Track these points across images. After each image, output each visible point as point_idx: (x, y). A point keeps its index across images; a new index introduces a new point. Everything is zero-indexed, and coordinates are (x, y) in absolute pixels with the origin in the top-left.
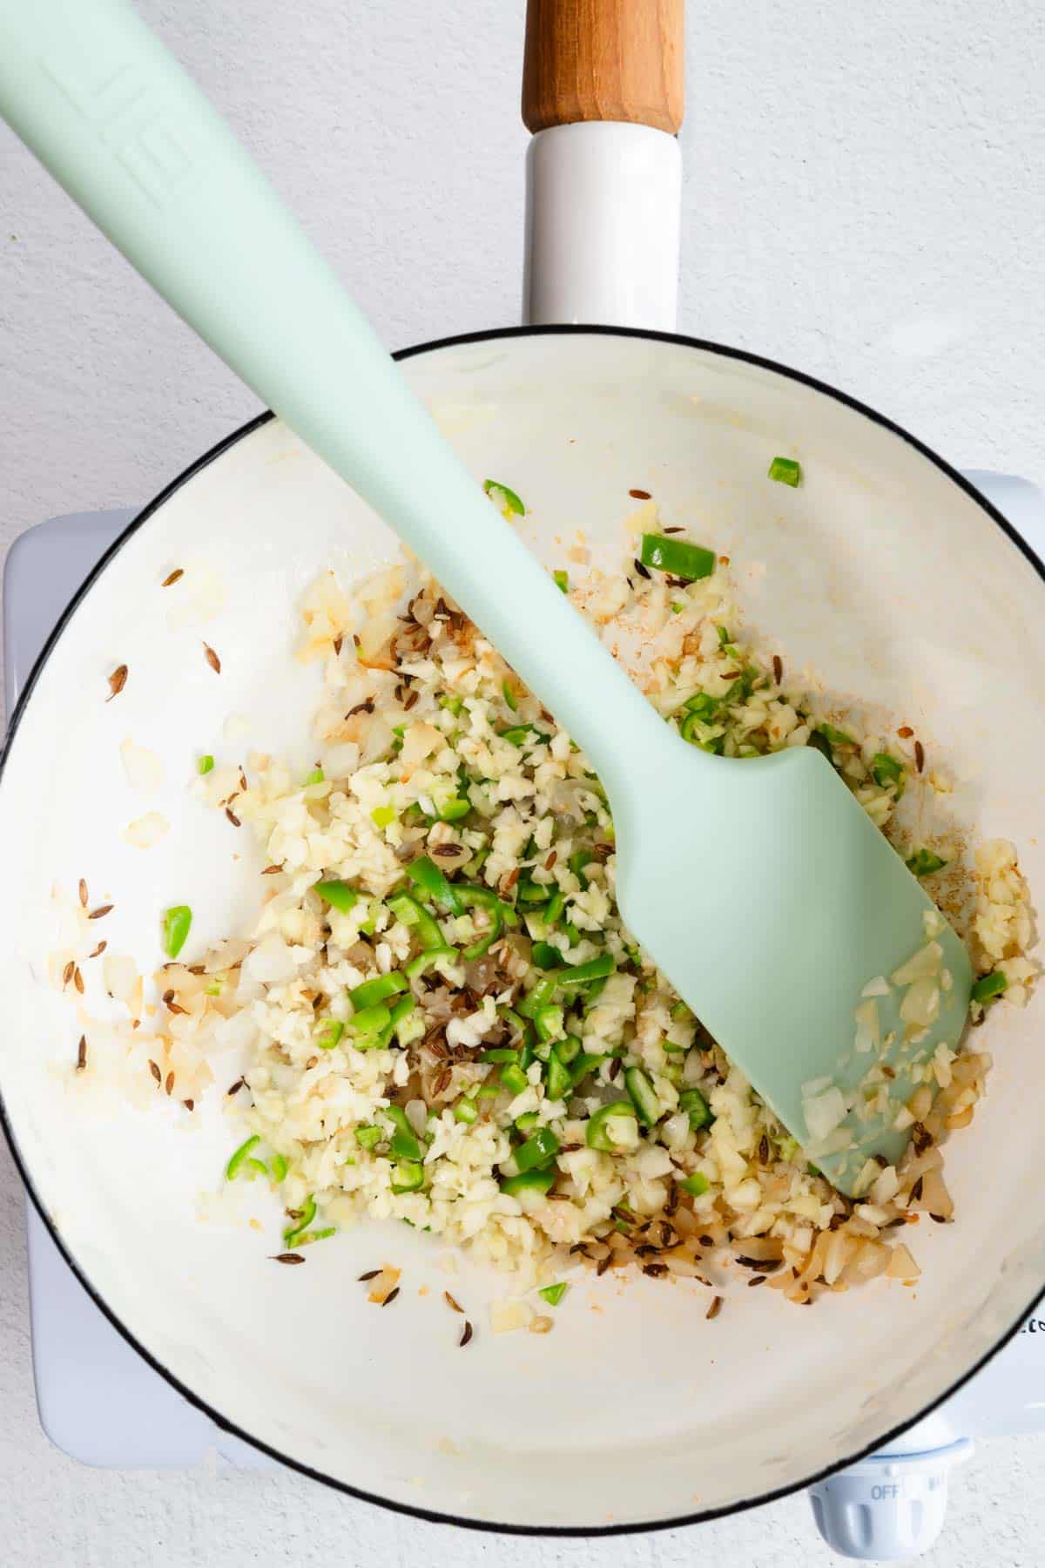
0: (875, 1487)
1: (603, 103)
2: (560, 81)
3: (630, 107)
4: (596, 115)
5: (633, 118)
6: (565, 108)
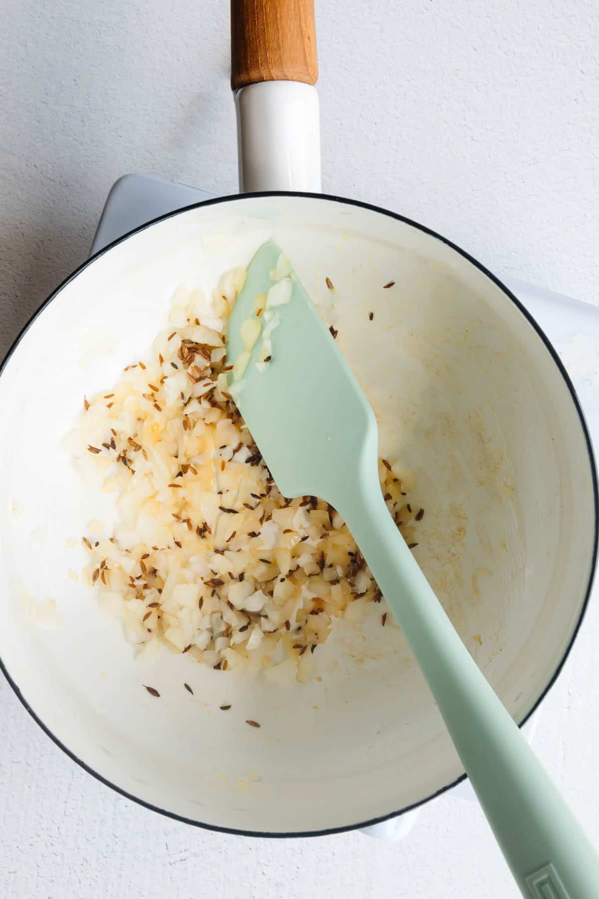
1: (274, 71)
2: (250, 61)
3: (289, 72)
4: (271, 78)
5: (290, 78)
6: (254, 75)
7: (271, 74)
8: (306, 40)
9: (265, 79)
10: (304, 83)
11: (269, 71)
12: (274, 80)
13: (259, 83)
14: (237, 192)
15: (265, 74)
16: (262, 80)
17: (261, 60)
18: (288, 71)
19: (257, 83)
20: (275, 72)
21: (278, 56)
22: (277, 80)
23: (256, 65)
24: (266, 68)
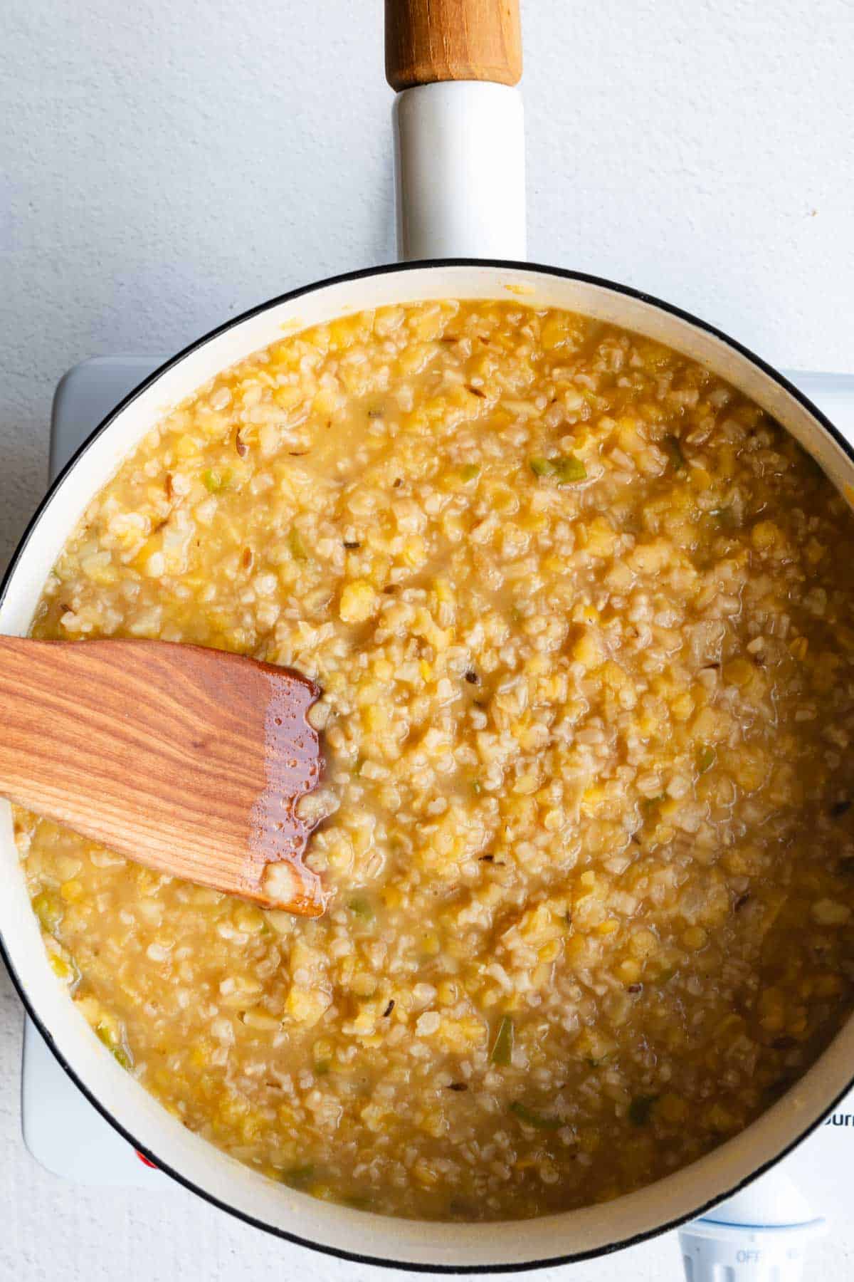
0: (739, 1252)
1: (454, 65)
2: (416, 50)
3: (476, 68)
4: (448, 77)
5: (479, 77)
6: (422, 72)
7: (448, 70)
8: (505, 16)
9: (439, 77)
10: (501, 83)
11: (447, 67)
12: (453, 80)
13: (429, 85)
14: (395, 261)
15: (439, 70)
16: (435, 80)
17: (433, 48)
18: (476, 66)
19: (426, 84)
20: (455, 67)
21: (459, 43)
22: (459, 79)
23: (425, 56)
24: (442, 60)
